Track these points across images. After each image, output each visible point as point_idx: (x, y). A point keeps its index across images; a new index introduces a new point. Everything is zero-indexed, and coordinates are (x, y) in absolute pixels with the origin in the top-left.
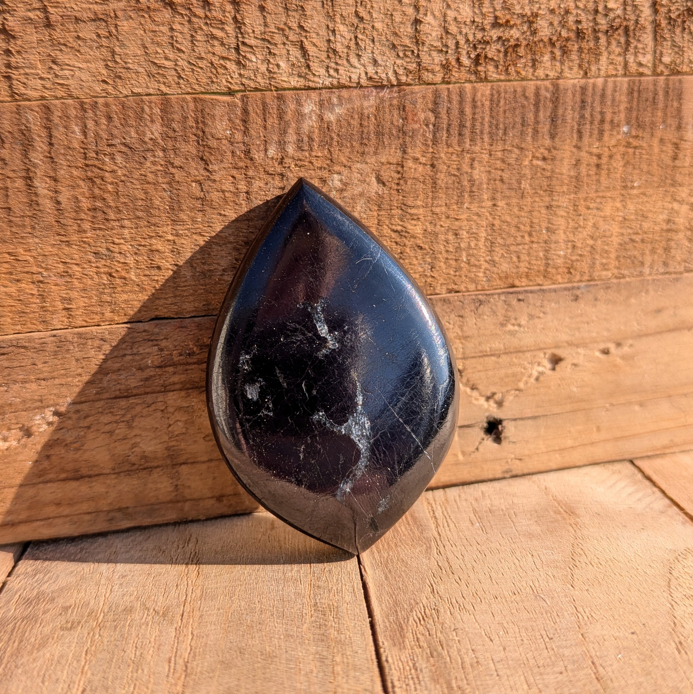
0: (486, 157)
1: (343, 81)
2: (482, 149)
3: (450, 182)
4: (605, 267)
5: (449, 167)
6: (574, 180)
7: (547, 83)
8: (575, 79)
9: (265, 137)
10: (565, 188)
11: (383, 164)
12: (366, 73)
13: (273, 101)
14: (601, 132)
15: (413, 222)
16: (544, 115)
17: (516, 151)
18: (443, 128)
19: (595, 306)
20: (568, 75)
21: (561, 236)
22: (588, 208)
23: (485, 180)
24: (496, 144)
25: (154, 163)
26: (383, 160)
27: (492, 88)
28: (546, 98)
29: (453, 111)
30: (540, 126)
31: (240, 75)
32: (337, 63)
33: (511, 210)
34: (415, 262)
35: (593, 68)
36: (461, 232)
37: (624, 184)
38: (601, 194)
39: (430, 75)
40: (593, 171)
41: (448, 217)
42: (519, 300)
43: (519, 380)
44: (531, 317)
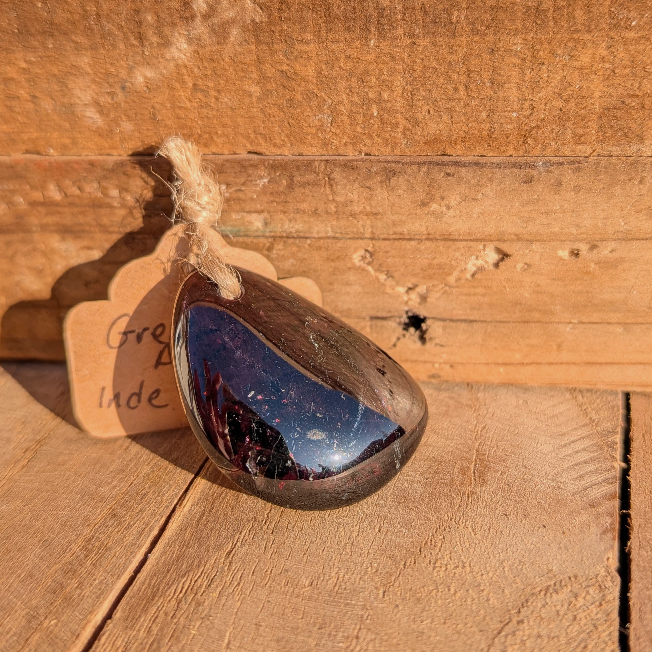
6: (533, 12)
10: (519, 24)
15: (303, 61)
19: (558, 192)
21: (513, 92)
23: (399, 8)
33: (438, 52)
36: (368, 78)
41: (349, 57)
42: (448, 175)
43: (449, 274)
44: (465, 198)
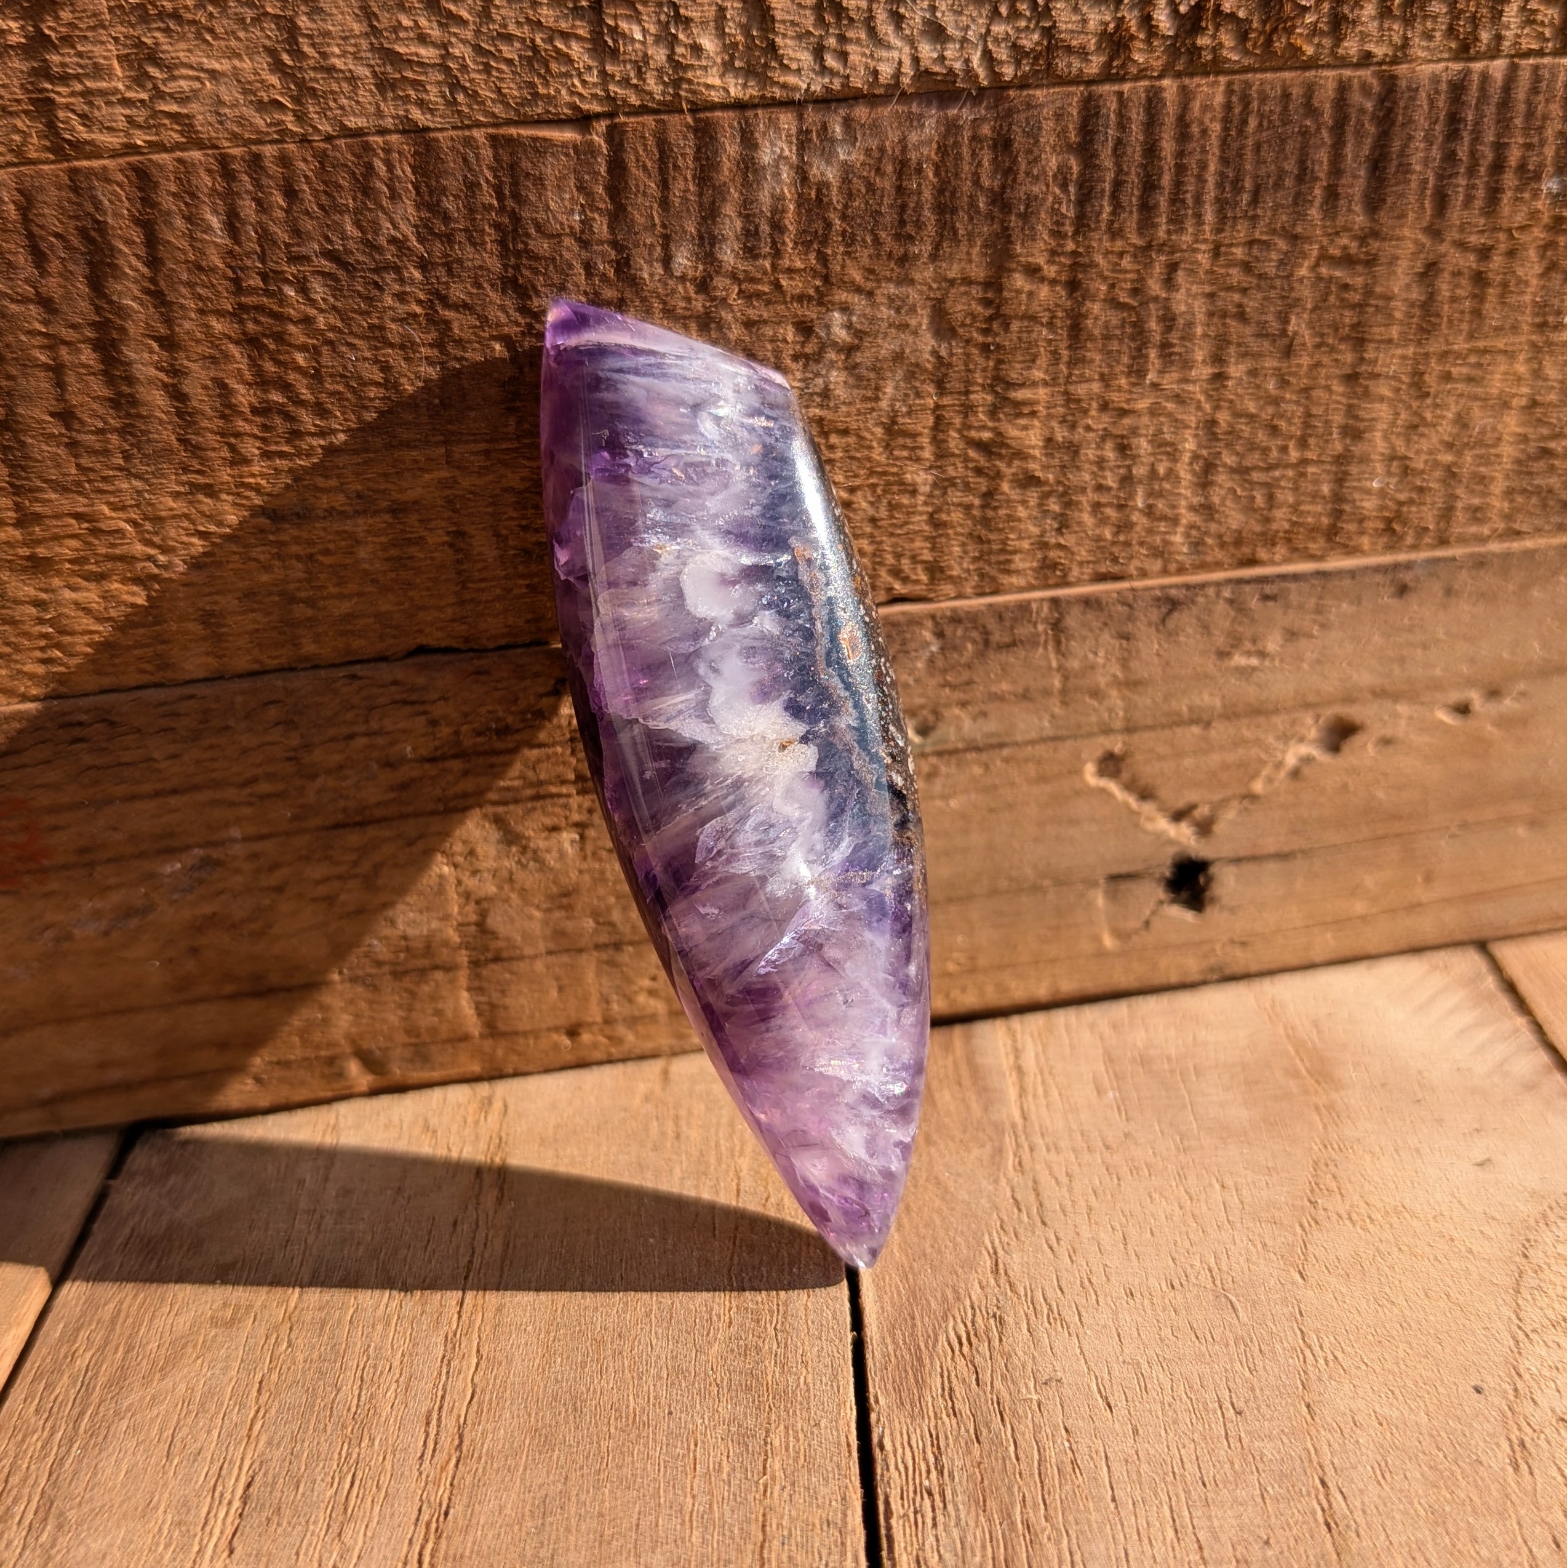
0: (1204, 259)
1: (857, 82)
2: (1196, 241)
3: (1115, 322)
4: (1477, 514)
5: (1113, 286)
6: (1417, 312)
7: (1366, 73)
8: (1439, 60)
9: (664, 226)
10: (1395, 332)
11: (952, 282)
12: (916, 60)
13: (685, 138)
14: (1494, 194)
15: (1022, 422)
16: (1355, 154)
17: (1282, 244)
18: (1103, 191)
19: (1445, 607)
20: (1421, 54)
21: (1378, 443)
22: (1447, 377)
23: (1200, 317)
24: (1233, 227)
25: (401, 297)
26: (951, 275)
27: (1229, 91)
28: (1362, 111)
29: (1129, 150)
30: (1343, 181)
31: (603, 73)
32: (842, 39)
33: (1258, 387)
34: (1022, 512)
35: (1485, 36)
36: (1134, 441)
37: (1537, 320)
38: (1481, 344)
39: (1076, 64)
40: (1465, 288)
41: (1104, 407)
42: (1266, 598)
43: (1254, 777)
44: (1291, 635)
